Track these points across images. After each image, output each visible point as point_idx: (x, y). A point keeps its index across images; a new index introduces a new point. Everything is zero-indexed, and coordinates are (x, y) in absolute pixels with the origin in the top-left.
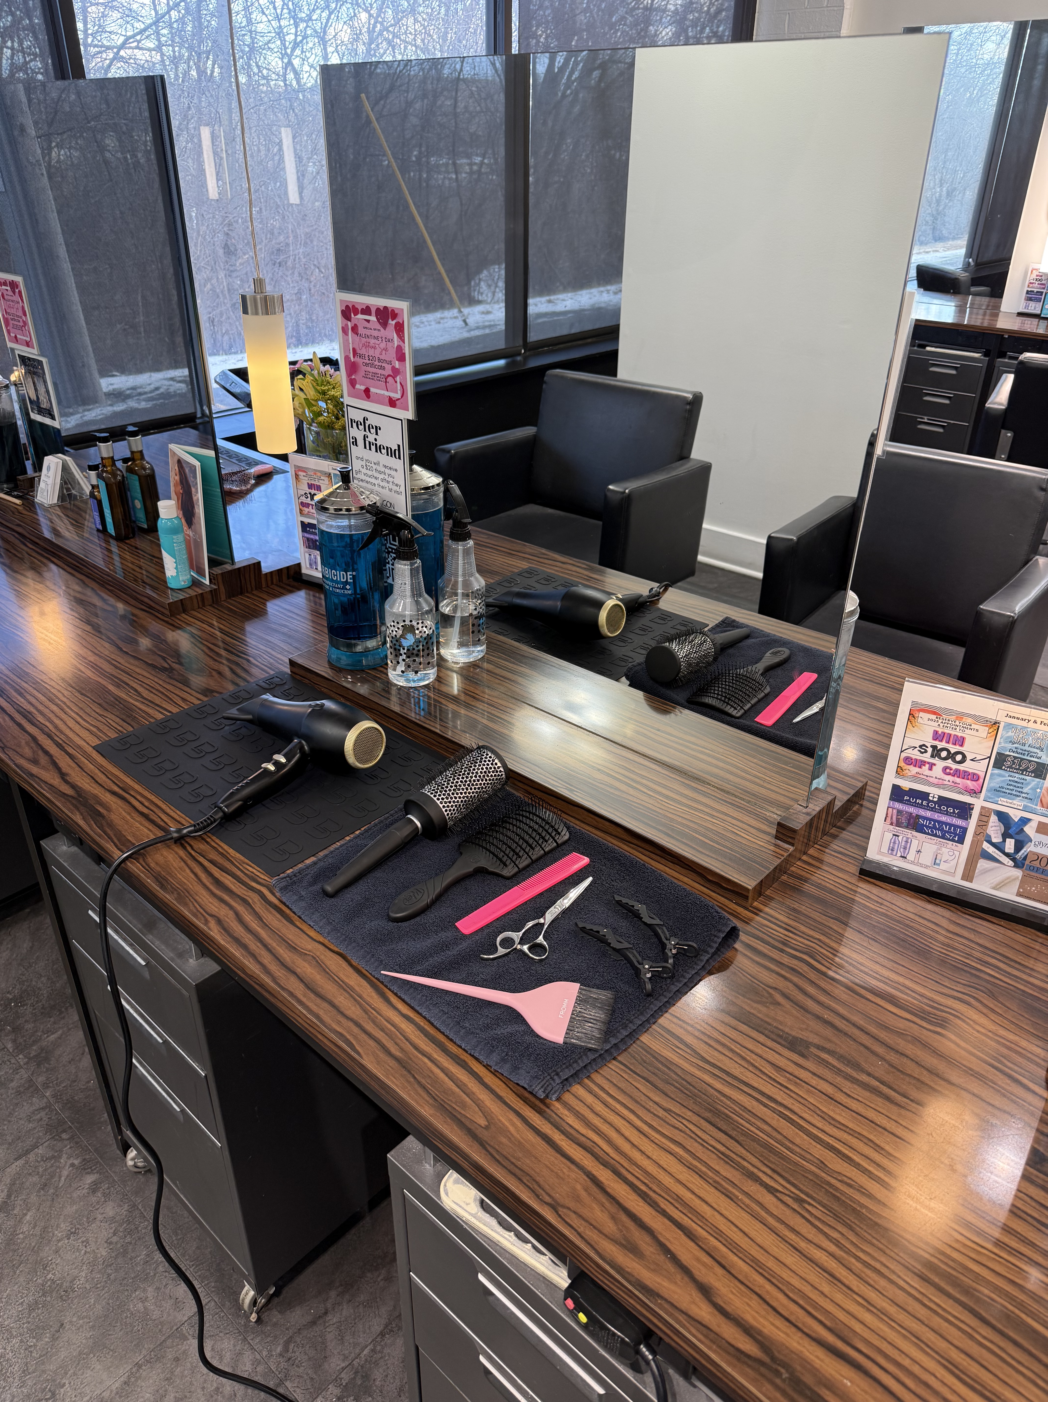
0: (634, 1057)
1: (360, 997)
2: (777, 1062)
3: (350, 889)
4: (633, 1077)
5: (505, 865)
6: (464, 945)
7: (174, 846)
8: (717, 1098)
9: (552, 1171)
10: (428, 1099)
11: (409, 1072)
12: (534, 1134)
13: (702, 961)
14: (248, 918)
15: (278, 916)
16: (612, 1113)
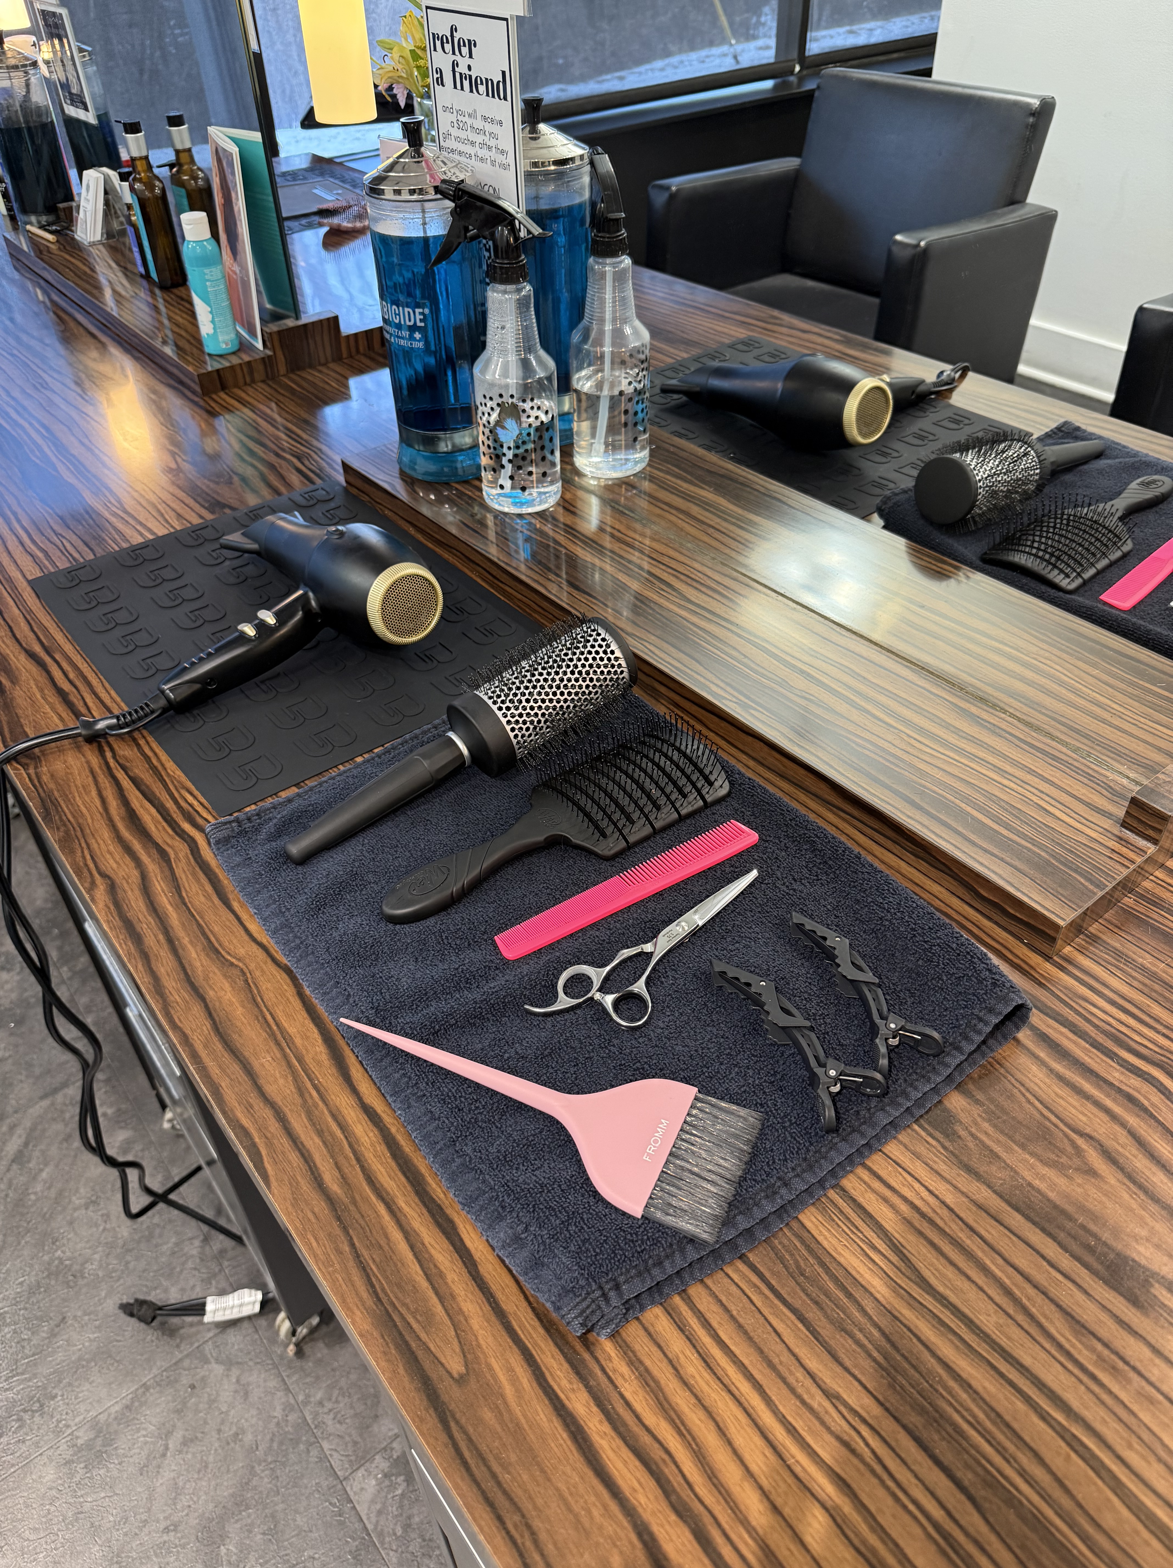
0: (782, 1260)
1: (300, 1060)
2: (1078, 1312)
3: (332, 853)
4: (772, 1306)
5: (604, 835)
6: (499, 982)
7: (86, 748)
8: (941, 1381)
9: (570, 1509)
10: (365, 1295)
11: (345, 1230)
12: (549, 1410)
13: (947, 1066)
14: (160, 886)
15: (209, 888)
16: (716, 1385)
